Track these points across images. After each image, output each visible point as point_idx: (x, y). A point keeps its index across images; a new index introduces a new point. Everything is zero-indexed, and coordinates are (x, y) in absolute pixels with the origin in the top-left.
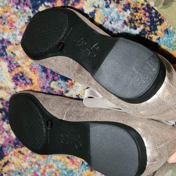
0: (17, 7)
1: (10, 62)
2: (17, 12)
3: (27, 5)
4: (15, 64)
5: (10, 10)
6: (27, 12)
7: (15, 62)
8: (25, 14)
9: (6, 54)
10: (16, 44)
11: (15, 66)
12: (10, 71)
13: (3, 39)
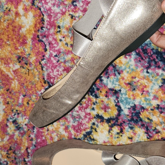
0: (147, 70)
1: (147, 128)
2: (148, 76)
3: (159, 67)
4: (154, 130)
5: (139, 75)
6: (160, 74)
7: (153, 128)
8: (158, 77)
9: (141, 120)
10: (152, 110)
11: (154, 133)
12: (148, 137)
13: (135, 105)
